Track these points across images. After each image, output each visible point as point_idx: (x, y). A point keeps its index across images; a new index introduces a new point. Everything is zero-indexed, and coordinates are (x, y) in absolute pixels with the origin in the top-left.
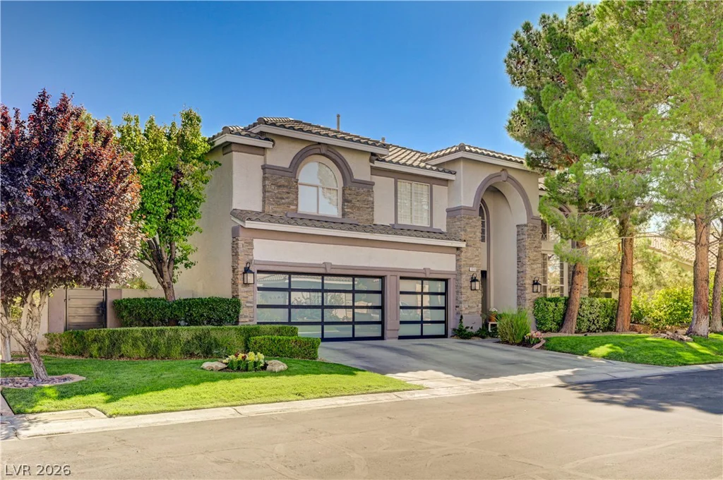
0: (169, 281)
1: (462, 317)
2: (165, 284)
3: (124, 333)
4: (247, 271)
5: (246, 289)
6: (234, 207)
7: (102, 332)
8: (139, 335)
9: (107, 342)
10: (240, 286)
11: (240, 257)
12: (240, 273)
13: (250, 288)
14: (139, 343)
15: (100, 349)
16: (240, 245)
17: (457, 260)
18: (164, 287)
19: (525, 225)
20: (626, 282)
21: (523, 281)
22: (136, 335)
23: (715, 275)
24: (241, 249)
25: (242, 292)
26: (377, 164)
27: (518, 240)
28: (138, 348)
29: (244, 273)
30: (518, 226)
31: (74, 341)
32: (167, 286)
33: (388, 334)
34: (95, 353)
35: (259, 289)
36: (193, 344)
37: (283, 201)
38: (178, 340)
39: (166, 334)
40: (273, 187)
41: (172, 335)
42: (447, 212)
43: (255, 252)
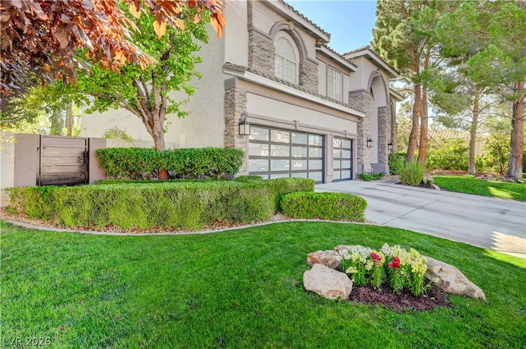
0: (159, 130)
1: (363, 166)
2: (156, 133)
3: (114, 194)
4: (242, 123)
5: (241, 140)
6: (227, 61)
7: (80, 192)
8: (138, 197)
9: (87, 206)
10: (236, 137)
11: (237, 109)
12: (236, 124)
13: (244, 140)
14: (138, 208)
15: (76, 215)
16: (236, 97)
17: (358, 127)
18: (154, 136)
19: (385, 107)
20: (424, 145)
21: (384, 142)
22: (133, 196)
23: (471, 141)
24: (237, 101)
25: (238, 143)
26: (322, 49)
27: (379, 117)
28: (137, 215)
29: (240, 124)
30: (379, 108)
31: (41, 201)
32: (158, 135)
33: (327, 179)
34: (69, 220)
35: (251, 141)
36: (217, 208)
37: (265, 63)
38: (196, 204)
39: (180, 195)
40: (258, 48)
41: (189, 196)
42: (349, 93)
43: (247, 104)
